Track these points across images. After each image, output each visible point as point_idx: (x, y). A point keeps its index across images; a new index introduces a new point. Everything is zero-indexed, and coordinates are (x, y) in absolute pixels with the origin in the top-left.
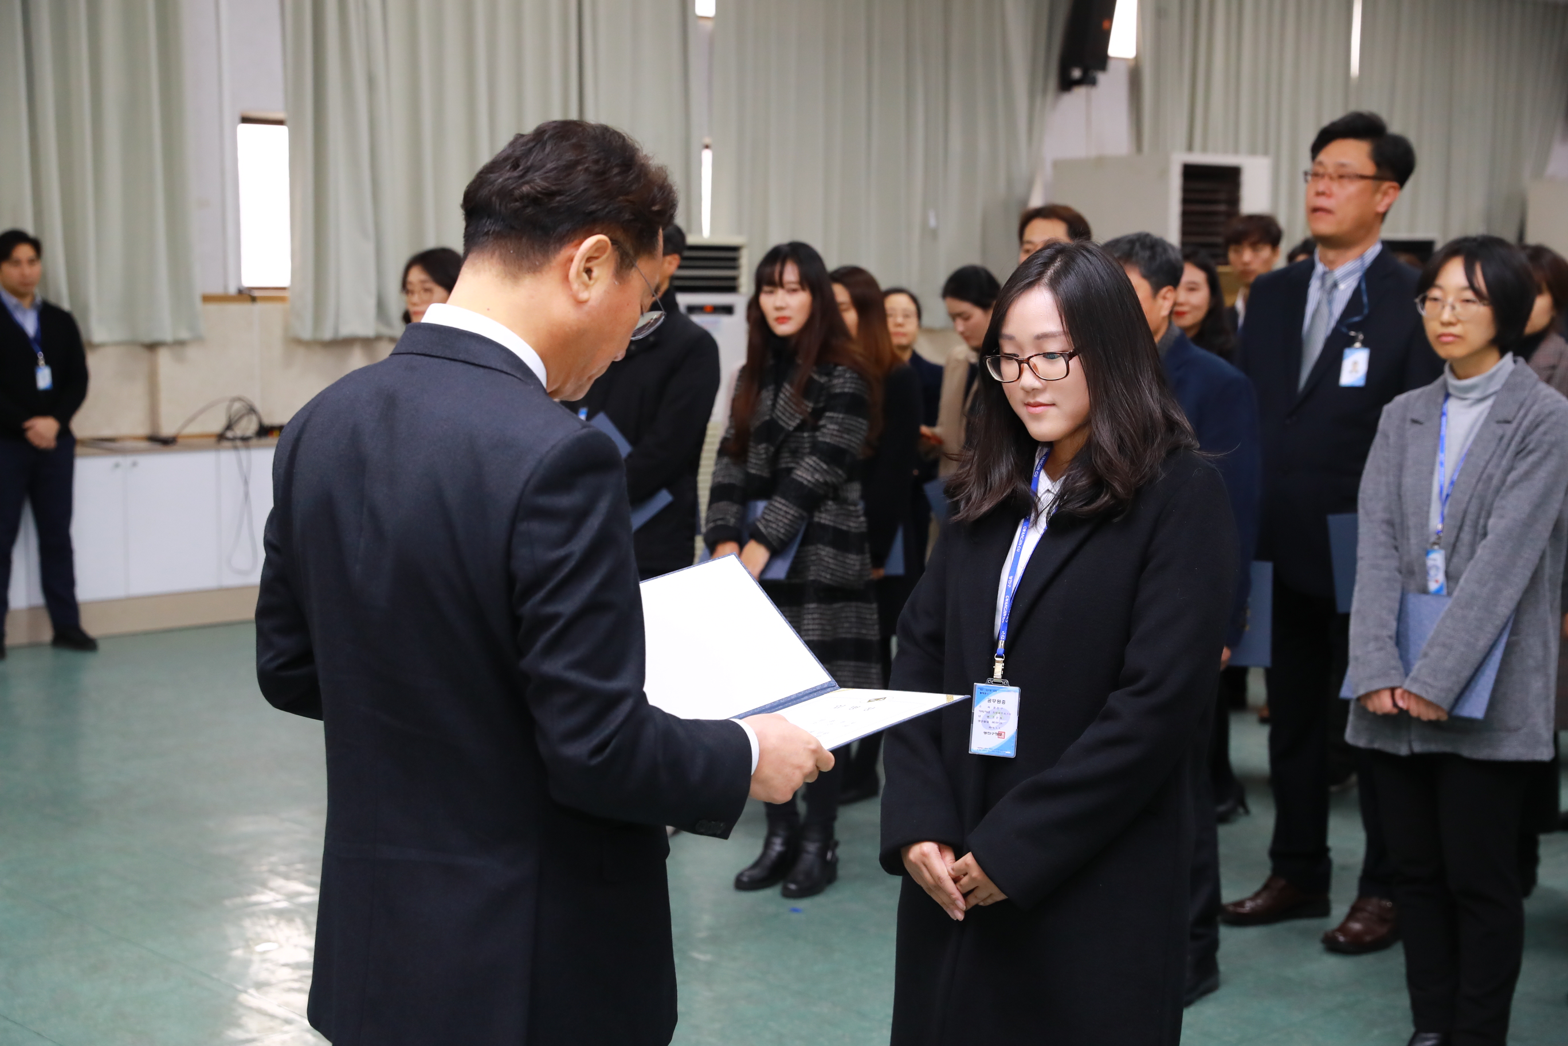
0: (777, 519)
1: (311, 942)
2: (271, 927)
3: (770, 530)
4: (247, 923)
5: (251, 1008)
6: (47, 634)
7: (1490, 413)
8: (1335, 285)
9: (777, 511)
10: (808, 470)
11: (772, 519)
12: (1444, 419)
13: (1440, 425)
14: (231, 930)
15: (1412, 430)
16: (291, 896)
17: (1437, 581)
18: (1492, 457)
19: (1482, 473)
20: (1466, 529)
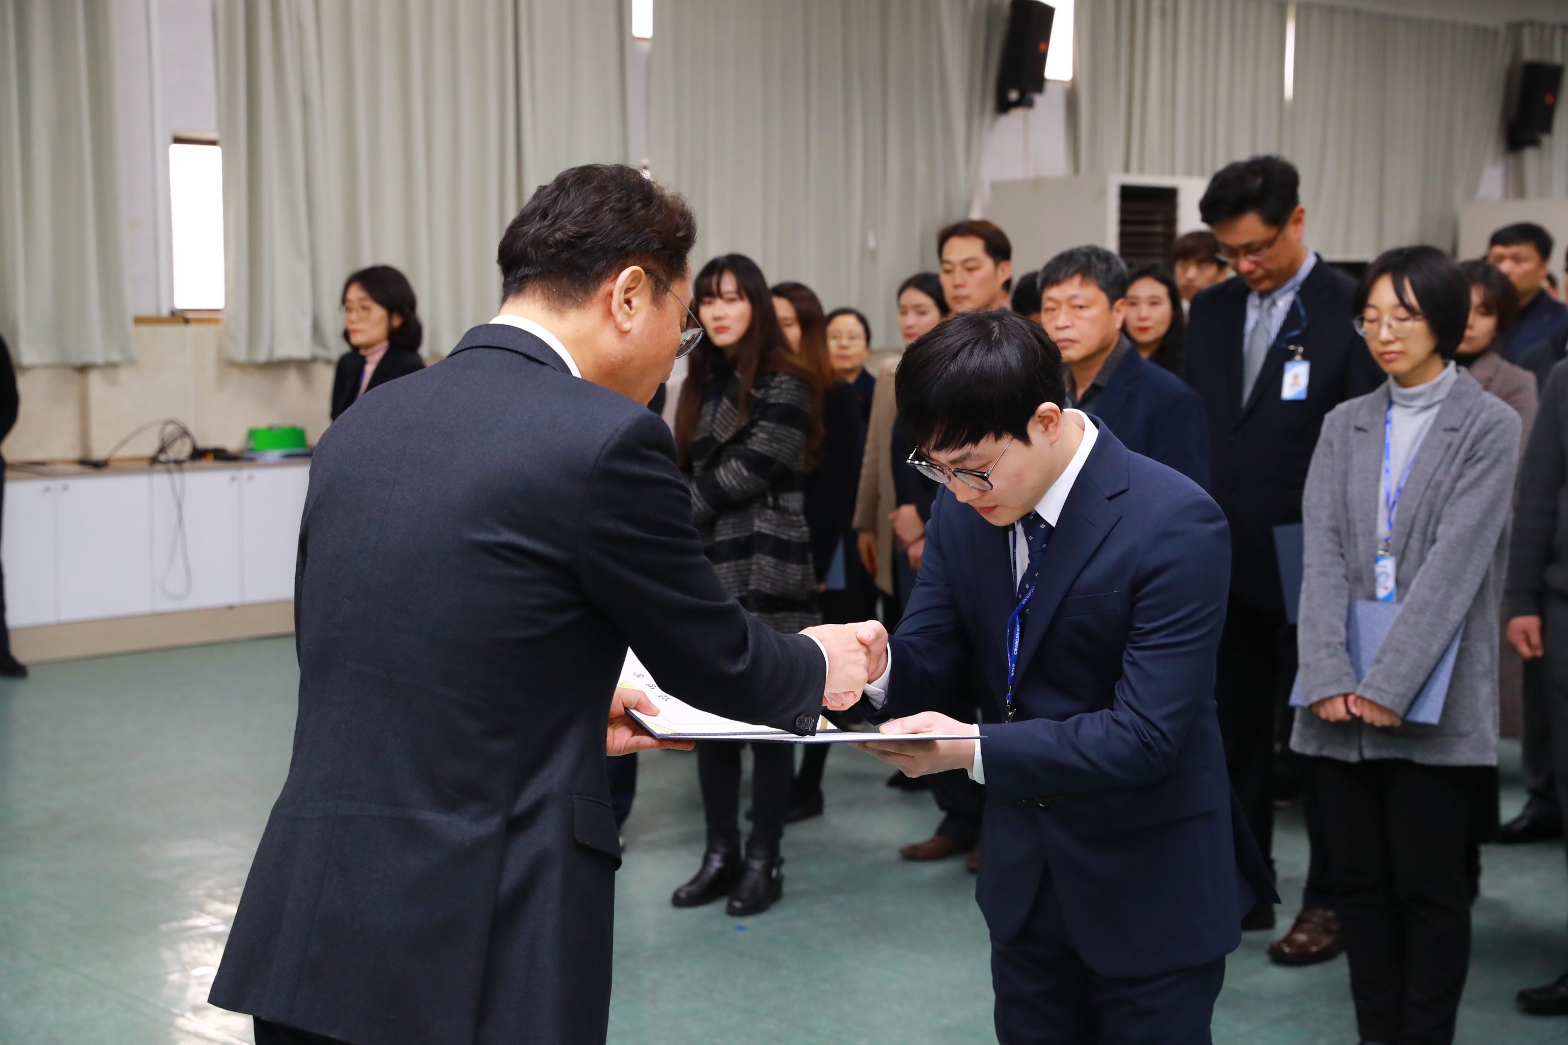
2: (208, 951)
4: (184, 947)
5: (188, 1032)
7: (1435, 421)
12: (1388, 427)
13: (1382, 431)
14: (167, 955)
15: (1355, 437)
17: (1386, 588)
18: (1440, 464)
20: (1416, 535)
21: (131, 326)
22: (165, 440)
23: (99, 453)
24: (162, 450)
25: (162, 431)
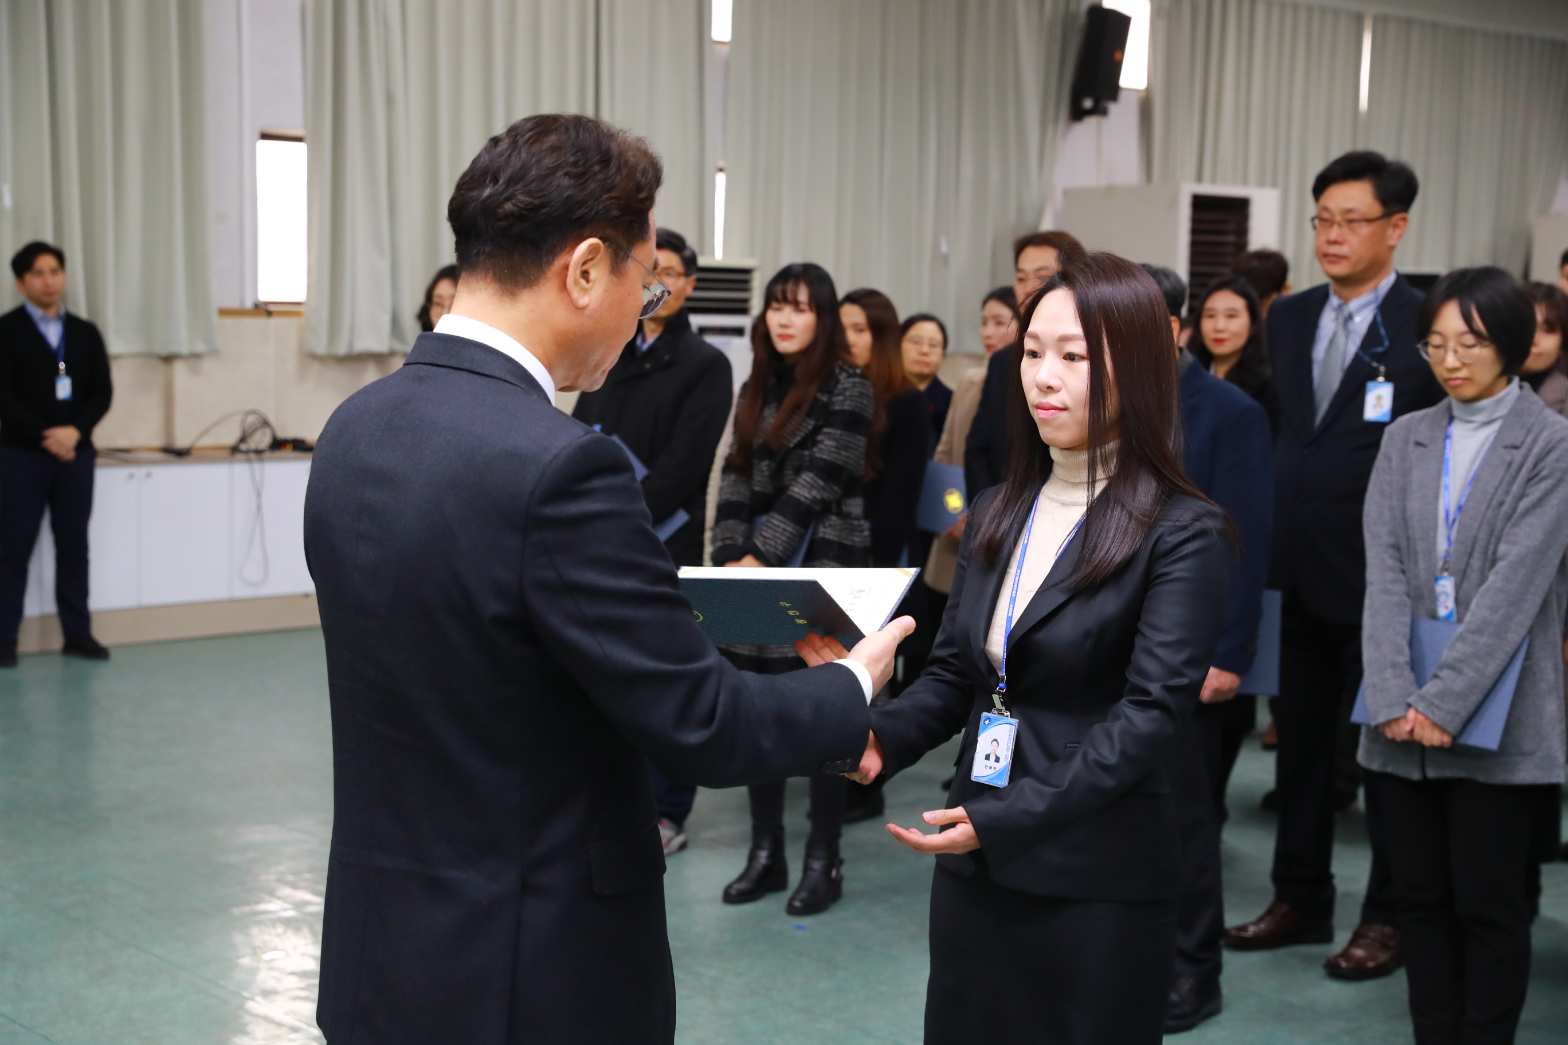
0: (775, 536)
1: (317, 951)
2: (278, 935)
3: (768, 547)
4: (255, 931)
5: (257, 1016)
6: (57, 641)
7: (1496, 438)
8: (1350, 317)
9: (775, 528)
10: (805, 487)
11: (770, 536)
12: (1448, 442)
13: (1444, 448)
14: (238, 938)
15: (1414, 452)
16: (299, 905)
17: (1447, 608)
18: (1501, 483)
19: (1492, 499)
20: (1476, 555)
21: (215, 318)
22: (246, 429)
23: (181, 442)
24: (243, 439)
25: (243, 421)
